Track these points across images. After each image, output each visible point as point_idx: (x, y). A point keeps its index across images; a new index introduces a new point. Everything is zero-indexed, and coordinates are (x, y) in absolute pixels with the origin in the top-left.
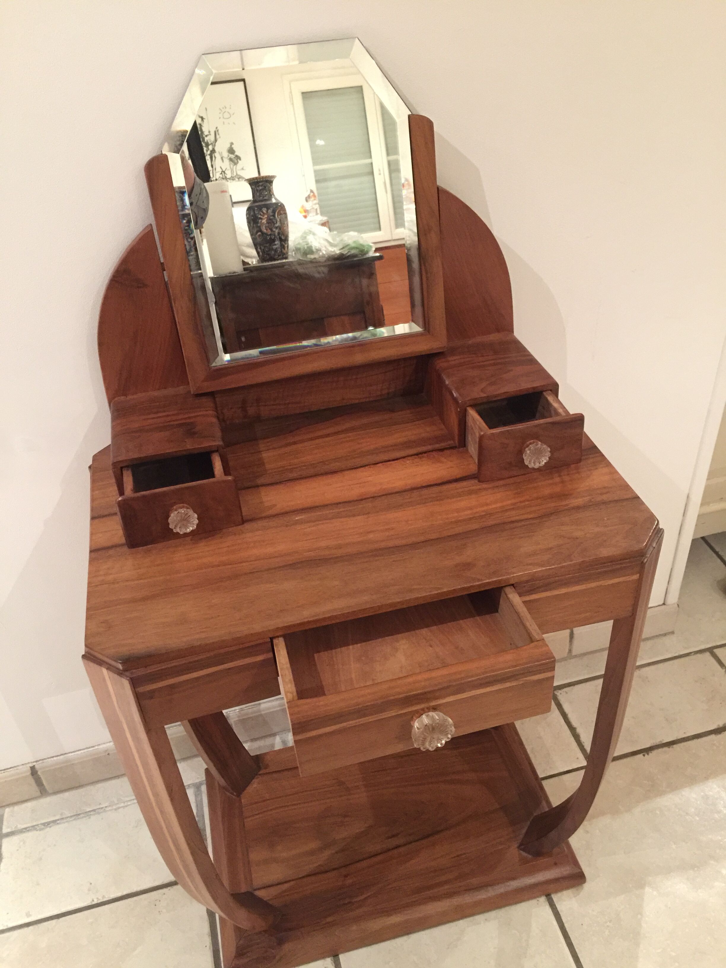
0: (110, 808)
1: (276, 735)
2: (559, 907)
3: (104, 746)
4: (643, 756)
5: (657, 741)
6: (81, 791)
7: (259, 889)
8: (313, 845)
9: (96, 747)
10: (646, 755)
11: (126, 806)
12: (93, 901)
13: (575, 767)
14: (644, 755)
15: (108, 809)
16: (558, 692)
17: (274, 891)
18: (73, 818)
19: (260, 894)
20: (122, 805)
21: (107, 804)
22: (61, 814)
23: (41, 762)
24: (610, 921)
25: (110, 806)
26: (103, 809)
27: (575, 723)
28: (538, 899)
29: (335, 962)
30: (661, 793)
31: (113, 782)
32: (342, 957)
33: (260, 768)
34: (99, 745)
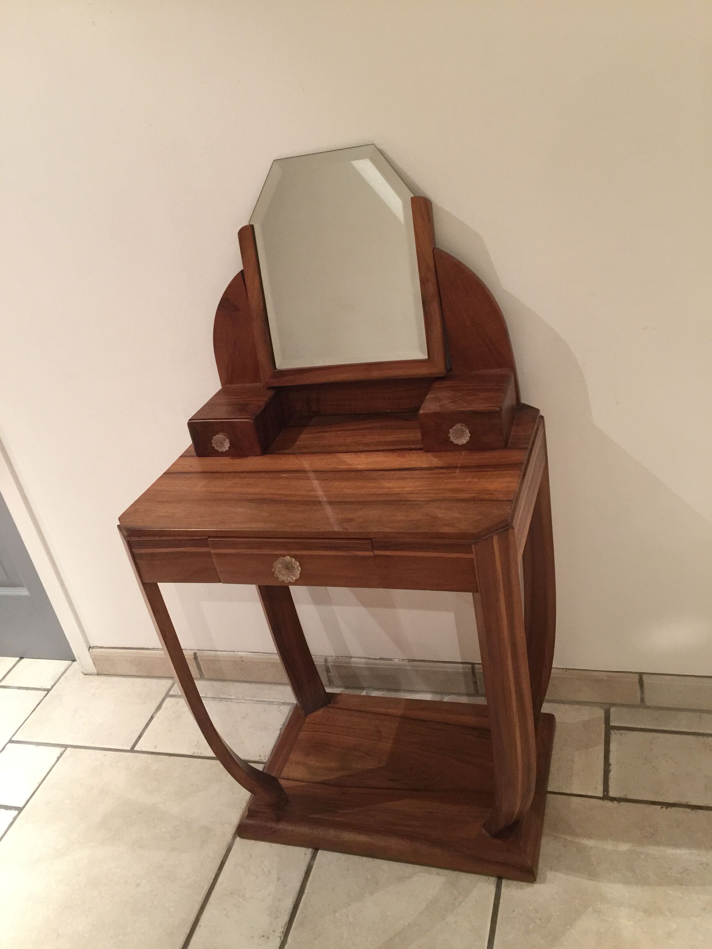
0: (235, 701)
1: (364, 690)
2: (503, 890)
3: (241, 653)
4: (660, 808)
5: (683, 801)
6: (225, 684)
7: (284, 778)
8: (333, 764)
9: (236, 653)
10: (664, 809)
11: (245, 703)
12: (194, 753)
13: (590, 794)
14: (662, 808)
15: (234, 701)
16: (613, 731)
17: (291, 784)
18: (211, 699)
19: (282, 782)
20: (243, 701)
21: (234, 697)
22: (206, 694)
23: (201, 651)
24: (540, 919)
25: (236, 699)
26: (231, 700)
27: (612, 760)
28: (489, 877)
29: (313, 853)
30: (658, 843)
31: (245, 685)
32: (320, 852)
33: (330, 703)
34: (238, 651)
